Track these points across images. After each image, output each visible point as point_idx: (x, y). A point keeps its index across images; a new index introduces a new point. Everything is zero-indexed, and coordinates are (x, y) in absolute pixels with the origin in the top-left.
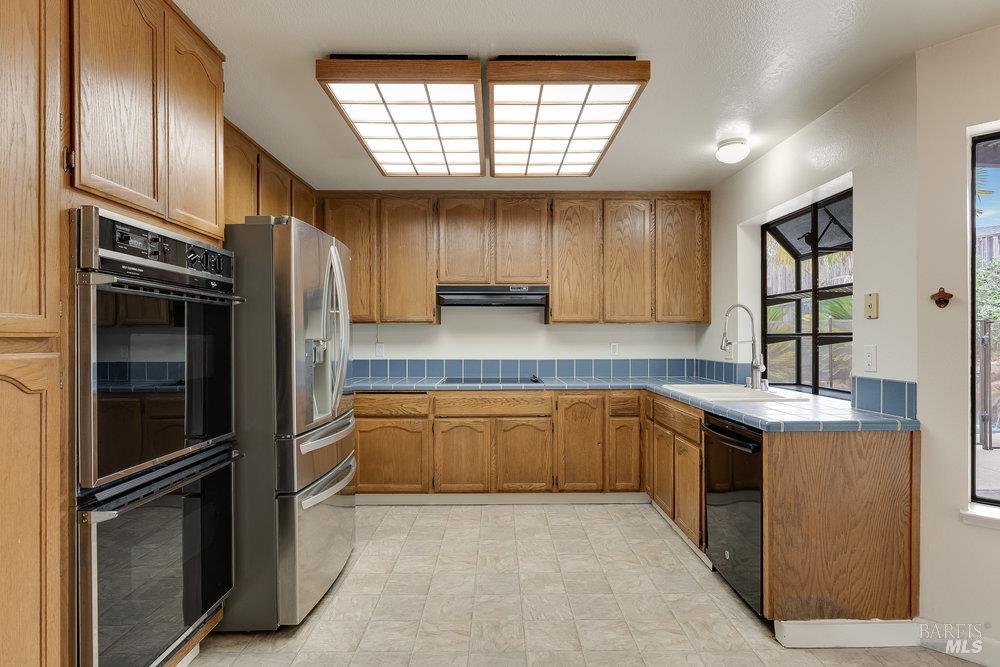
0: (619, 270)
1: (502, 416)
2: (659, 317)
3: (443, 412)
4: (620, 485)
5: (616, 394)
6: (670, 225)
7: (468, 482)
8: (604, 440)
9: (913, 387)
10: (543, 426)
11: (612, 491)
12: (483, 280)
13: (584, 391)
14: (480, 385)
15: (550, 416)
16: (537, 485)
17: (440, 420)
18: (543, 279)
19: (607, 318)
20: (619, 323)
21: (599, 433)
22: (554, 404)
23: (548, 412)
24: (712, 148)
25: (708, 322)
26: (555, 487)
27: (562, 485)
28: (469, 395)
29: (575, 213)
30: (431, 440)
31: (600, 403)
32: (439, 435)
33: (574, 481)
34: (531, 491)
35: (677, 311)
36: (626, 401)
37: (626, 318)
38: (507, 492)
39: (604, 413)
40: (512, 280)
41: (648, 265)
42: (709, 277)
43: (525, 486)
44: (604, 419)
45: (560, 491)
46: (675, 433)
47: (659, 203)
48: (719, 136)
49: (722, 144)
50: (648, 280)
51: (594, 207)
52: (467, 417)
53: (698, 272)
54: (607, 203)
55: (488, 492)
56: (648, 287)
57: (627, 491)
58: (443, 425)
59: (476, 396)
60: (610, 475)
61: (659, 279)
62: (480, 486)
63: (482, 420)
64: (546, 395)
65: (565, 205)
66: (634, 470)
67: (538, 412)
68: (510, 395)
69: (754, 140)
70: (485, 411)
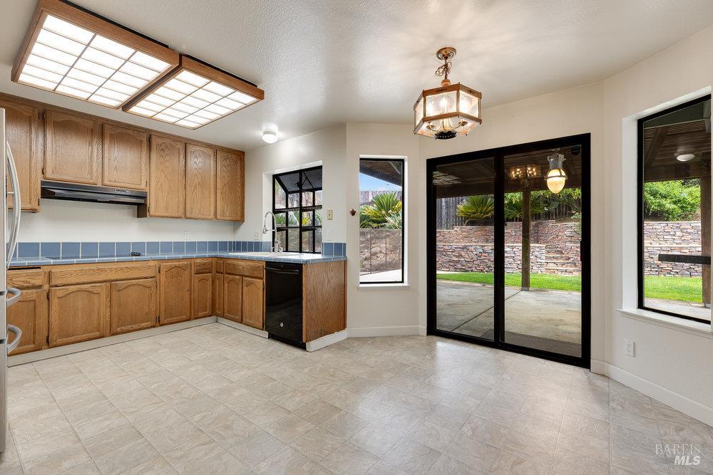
0: (195, 187)
1: (117, 280)
2: (219, 217)
3: (59, 282)
4: (200, 314)
5: (198, 261)
6: (224, 165)
7: (84, 333)
8: (191, 288)
9: (345, 244)
10: (149, 285)
11: (195, 319)
12: (91, 181)
13: (179, 260)
14: (96, 259)
15: (154, 277)
16: (144, 325)
17: (55, 288)
18: (143, 186)
19: (188, 216)
20: (195, 219)
21: (188, 284)
22: (157, 269)
23: (153, 275)
24: (260, 134)
25: (243, 221)
26: (158, 323)
27: (162, 321)
28: (86, 267)
29: (167, 147)
30: (45, 306)
31: (189, 266)
32: (55, 301)
33: (171, 317)
34: (140, 329)
35: (228, 214)
36: (205, 264)
37: (200, 216)
38: (119, 334)
39: (191, 273)
40: (118, 184)
41: (212, 186)
42: (244, 197)
43: (135, 327)
44: (191, 276)
45: (161, 325)
46: (243, 276)
47: (218, 152)
48: (264, 128)
49: (266, 133)
50: (212, 196)
51: (180, 146)
52: (84, 284)
53: (239, 194)
54: (188, 145)
55: (103, 337)
56: (212, 200)
57: (205, 317)
58: (60, 292)
59: (93, 267)
60: (194, 309)
61: (219, 195)
62: (97, 334)
63: (99, 284)
64: (152, 263)
65: (160, 141)
66: (209, 304)
67: (146, 276)
68: (123, 265)
69: (280, 135)
70: (102, 277)
